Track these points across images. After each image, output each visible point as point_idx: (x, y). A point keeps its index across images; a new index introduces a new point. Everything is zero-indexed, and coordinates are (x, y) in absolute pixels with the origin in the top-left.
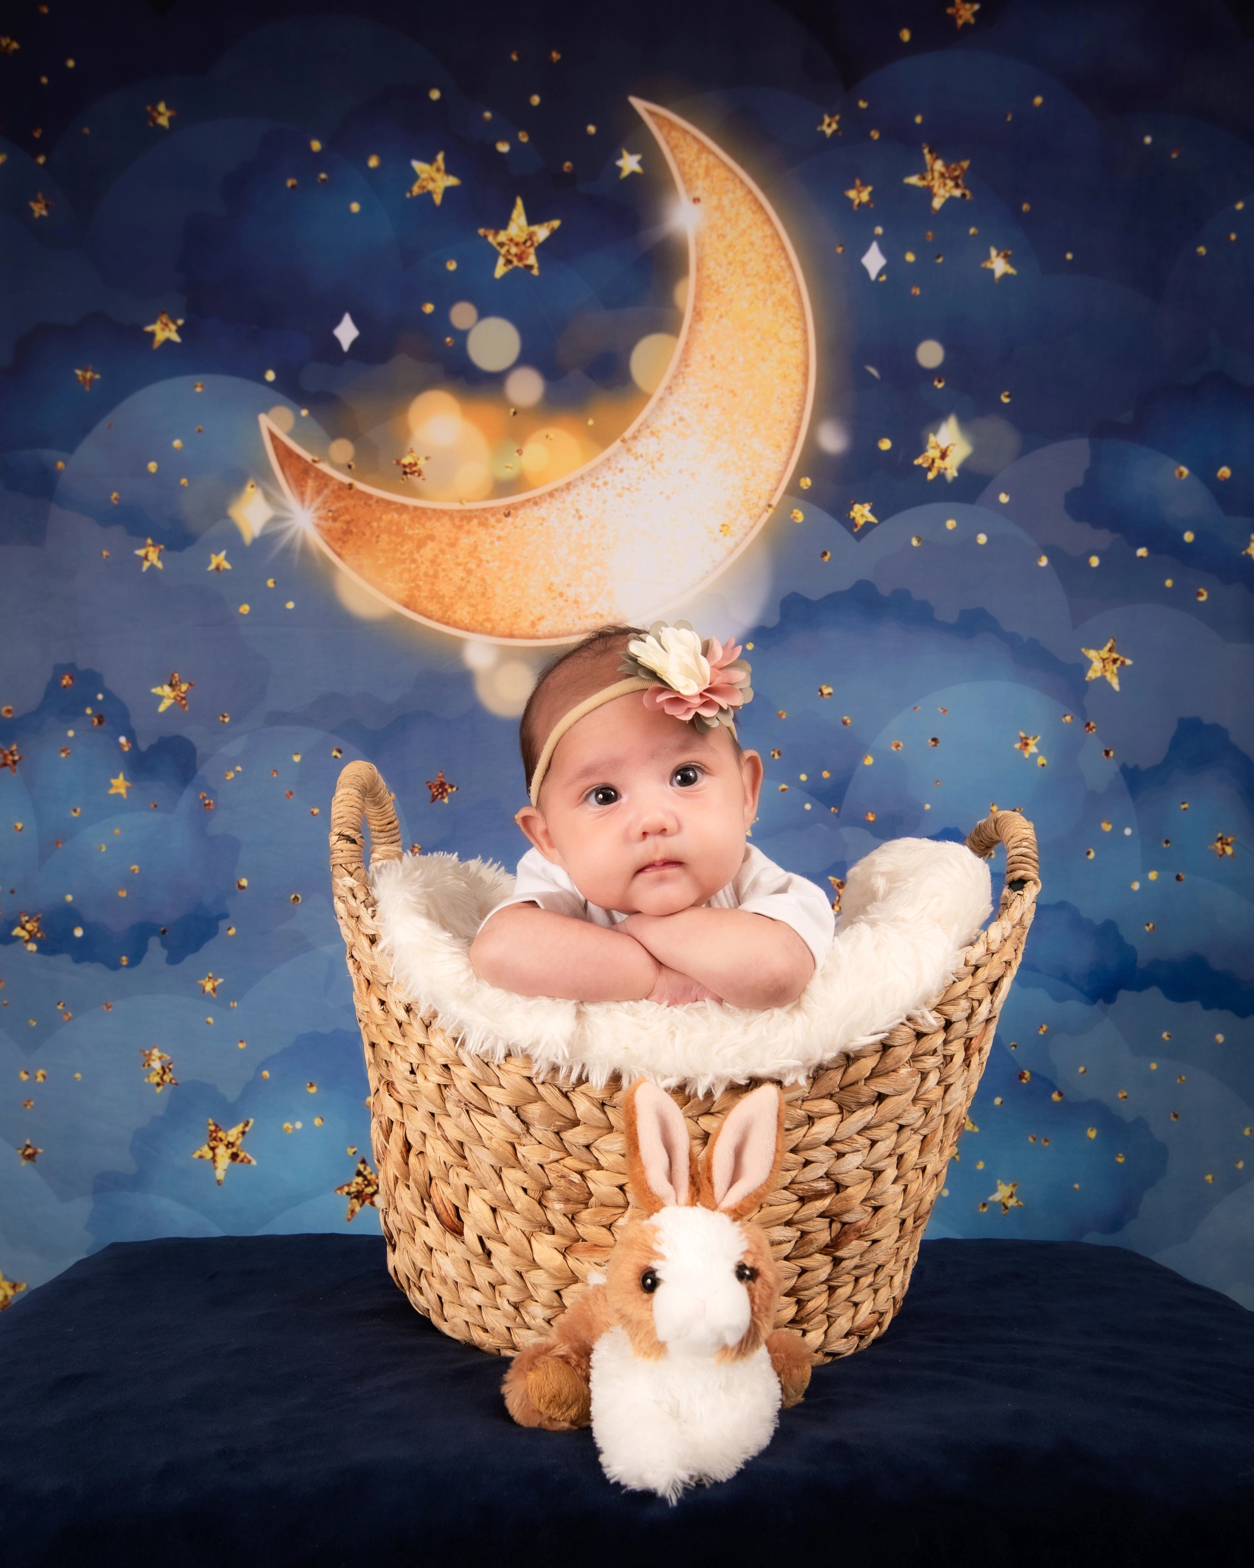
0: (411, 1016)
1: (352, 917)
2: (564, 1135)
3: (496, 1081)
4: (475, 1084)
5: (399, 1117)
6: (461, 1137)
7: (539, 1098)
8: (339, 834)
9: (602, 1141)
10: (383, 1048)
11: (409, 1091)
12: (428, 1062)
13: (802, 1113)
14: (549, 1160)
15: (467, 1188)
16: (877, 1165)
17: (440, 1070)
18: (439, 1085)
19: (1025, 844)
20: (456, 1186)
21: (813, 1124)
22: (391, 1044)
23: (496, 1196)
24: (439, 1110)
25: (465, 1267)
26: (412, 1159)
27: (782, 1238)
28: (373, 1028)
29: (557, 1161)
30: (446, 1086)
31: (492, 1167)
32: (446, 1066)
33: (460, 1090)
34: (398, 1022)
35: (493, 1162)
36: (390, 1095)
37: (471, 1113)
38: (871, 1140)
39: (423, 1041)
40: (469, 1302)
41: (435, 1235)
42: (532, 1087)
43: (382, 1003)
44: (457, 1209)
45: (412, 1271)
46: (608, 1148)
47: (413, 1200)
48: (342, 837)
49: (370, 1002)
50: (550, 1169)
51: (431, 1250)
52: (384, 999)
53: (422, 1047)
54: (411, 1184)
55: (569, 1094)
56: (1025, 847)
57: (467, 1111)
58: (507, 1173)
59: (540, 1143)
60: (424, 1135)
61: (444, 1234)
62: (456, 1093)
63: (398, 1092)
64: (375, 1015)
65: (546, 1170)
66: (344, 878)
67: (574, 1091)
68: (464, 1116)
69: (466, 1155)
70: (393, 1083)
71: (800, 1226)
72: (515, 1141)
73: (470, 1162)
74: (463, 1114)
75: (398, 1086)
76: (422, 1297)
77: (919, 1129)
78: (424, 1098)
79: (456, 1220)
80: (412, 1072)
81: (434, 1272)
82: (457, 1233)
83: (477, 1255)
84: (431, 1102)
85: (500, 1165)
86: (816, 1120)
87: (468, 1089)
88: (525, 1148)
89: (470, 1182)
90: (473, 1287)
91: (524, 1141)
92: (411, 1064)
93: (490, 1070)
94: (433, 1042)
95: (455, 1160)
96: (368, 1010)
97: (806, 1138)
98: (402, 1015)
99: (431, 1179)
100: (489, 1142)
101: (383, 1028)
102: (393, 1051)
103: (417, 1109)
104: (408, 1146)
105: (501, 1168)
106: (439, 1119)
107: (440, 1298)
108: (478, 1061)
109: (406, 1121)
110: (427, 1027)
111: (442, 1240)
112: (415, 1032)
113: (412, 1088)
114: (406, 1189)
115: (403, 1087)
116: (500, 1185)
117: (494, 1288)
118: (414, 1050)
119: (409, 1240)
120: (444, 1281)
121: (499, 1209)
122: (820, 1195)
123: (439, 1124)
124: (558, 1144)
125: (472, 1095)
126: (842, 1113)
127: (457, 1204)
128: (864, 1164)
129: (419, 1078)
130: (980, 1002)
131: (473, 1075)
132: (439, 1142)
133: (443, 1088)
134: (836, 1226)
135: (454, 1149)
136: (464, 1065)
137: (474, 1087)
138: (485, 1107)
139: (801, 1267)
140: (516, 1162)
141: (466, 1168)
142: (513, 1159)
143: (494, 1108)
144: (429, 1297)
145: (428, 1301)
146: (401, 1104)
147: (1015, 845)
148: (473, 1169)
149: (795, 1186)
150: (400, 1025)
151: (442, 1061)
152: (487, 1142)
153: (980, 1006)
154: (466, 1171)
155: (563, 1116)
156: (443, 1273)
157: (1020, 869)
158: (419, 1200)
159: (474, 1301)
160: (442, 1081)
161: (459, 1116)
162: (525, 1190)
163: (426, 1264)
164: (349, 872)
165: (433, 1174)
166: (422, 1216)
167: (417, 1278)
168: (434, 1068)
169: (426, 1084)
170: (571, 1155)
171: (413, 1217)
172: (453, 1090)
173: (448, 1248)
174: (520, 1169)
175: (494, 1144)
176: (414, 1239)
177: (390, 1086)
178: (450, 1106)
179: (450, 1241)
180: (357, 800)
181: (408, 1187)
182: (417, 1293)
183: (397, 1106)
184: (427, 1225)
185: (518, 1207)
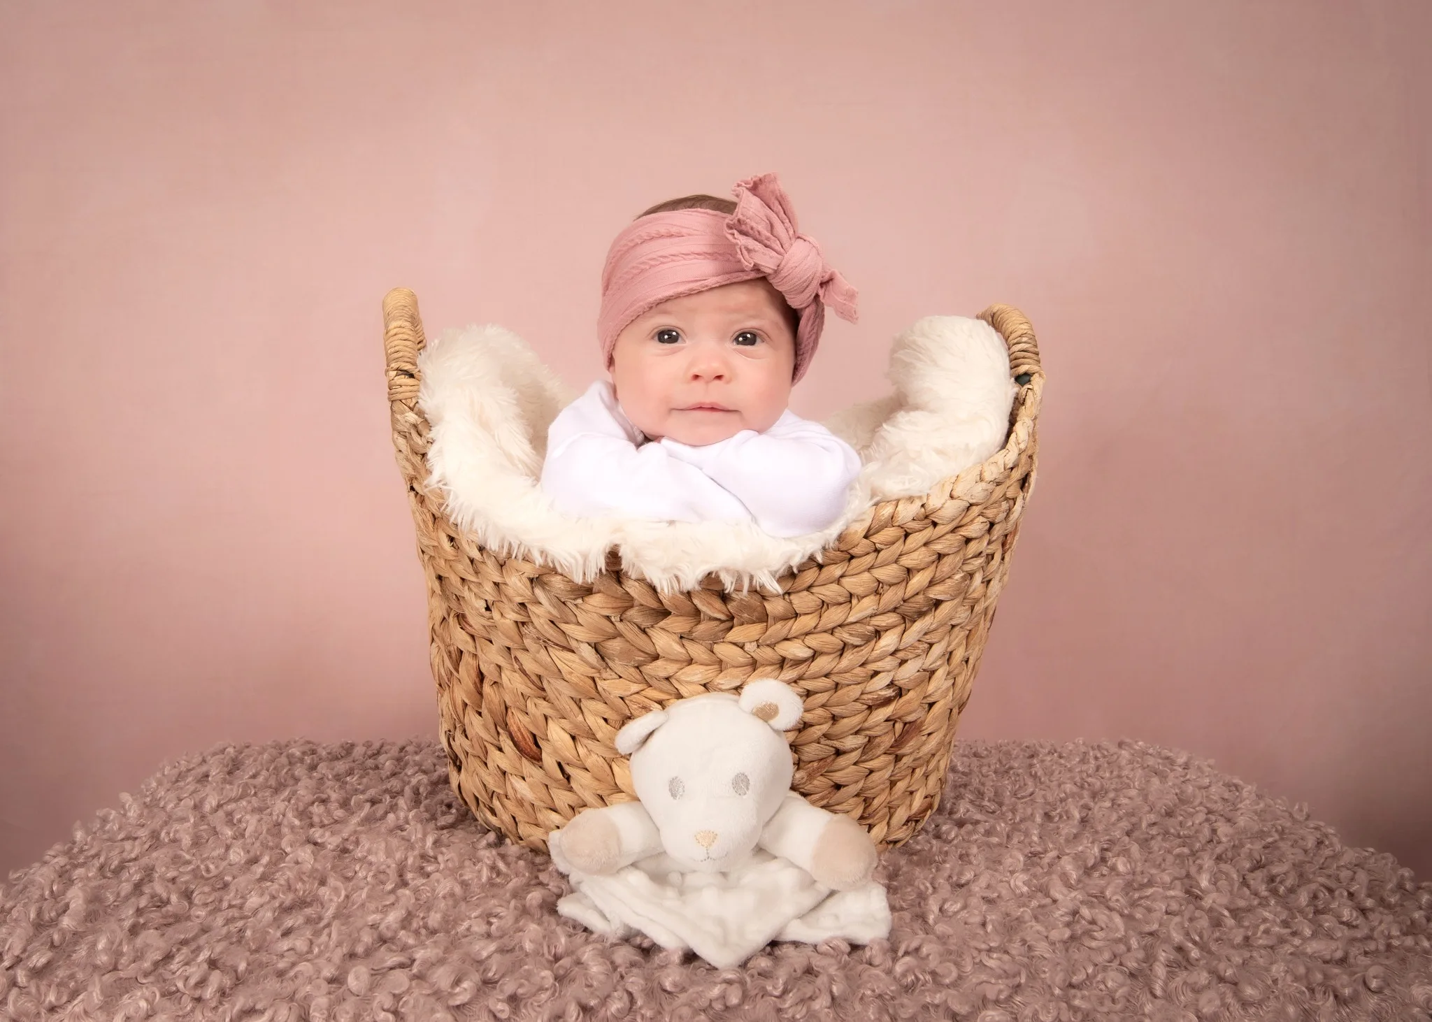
0: (485, 555)
1: (416, 454)
2: (645, 669)
3: (574, 620)
4: (552, 622)
5: (472, 650)
6: (540, 671)
7: (619, 635)
8: (397, 369)
9: (682, 674)
10: (454, 582)
11: (484, 626)
12: (504, 599)
13: (871, 628)
14: (630, 693)
15: (546, 718)
16: (931, 666)
17: (516, 608)
18: (516, 622)
19: (1024, 339)
20: (534, 716)
21: (879, 638)
22: (463, 580)
23: (576, 726)
24: (516, 645)
25: (544, 790)
26: (487, 688)
27: (853, 746)
28: (442, 562)
29: (638, 693)
30: (523, 623)
31: (572, 698)
32: (523, 604)
33: (538, 627)
34: (469, 558)
35: (574, 694)
36: (462, 628)
37: (549, 649)
38: (929, 644)
39: (498, 580)
40: (547, 823)
41: (510, 760)
42: (610, 625)
43: (452, 539)
44: (534, 736)
45: (483, 792)
46: (688, 679)
47: (485, 727)
48: (400, 372)
49: (438, 538)
50: (631, 701)
51: (504, 773)
52: (453, 535)
53: (497, 584)
54: (484, 711)
55: (647, 630)
56: (1025, 342)
57: (546, 647)
58: (585, 704)
59: (620, 677)
60: (499, 667)
61: (520, 760)
62: (534, 630)
63: (471, 626)
64: (445, 551)
65: (627, 702)
66: (407, 414)
67: (652, 626)
68: (543, 652)
69: (545, 687)
70: (464, 616)
71: (868, 732)
72: (596, 675)
73: (550, 692)
74: (542, 650)
75: (471, 619)
76: (495, 818)
77: (965, 626)
78: (500, 634)
79: (534, 748)
80: (488, 609)
81: (509, 794)
82: (535, 759)
83: (556, 780)
84: (507, 637)
85: (579, 697)
86: (882, 633)
87: (546, 627)
88: (606, 682)
89: (549, 712)
90: (551, 809)
91: (605, 675)
92: (486, 601)
93: (567, 609)
94: (508, 581)
95: (533, 692)
96: (436, 544)
97: (875, 652)
98: (475, 554)
99: (507, 708)
100: (569, 676)
101: (453, 564)
102: (466, 587)
103: (491, 642)
104: (481, 676)
105: (580, 700)
106: (514, 653)
107: (514, 818)
108: (555, 600)
109: (479, 653)
110: (502, 566)
111: (518, 766)
112: (489, 571)
113: (486, 623)
114: (477, 716)
115: (476, 622)
116: (581, 716)
117: (573, 809)
118: (489, 587)
119: (480, 764)
120: (520, 803)
121: (577, 737)
122: (887, 701)
123: (516, 658)
124: (638, 677)
125: (550, 632)
126: (905, 622)
127: (534, 732)
128: (924, 667)
129: (496, 615)
130: (1014, 500)
131: (550, 613)
132: (516, 675)
133: (520, 625)
134: (899, 726)
135: (533, 683)
136: (540, 603)
137: (552, 625)
138: (565, 644)
139: (869, 769)
140: (597, 695)
141: (544, 699)
142: (594, 691)
143: (574, 644)
144: (504, 818)
145: (502, 822)
146: (473, 637)
147: (1015, 341)
148: (552, 700)
149: (865, 697)
150: (472, 561)
151: (519, 600)
152: (567, 677)
153: (1015, 504)
154: (545, 703)
155: (642, 651)
156: (519, 796)
157: (1023, 364)
158: (493, 727)
159: (553, 822)
160: (520, 618)
161: (538, 652)
162: (606, 720)
163: (499, 787)
164: (410, 408)
165: (508, 703)
166: (495, 742)
167: (488, 800)
168: (511, 605)
169: (503, 620)
170: (651, 686)
171: (485, 743)
172: (531, 628)
173: (525, 773)
174: (600, 701)
175: (574, 679)
176: (486, 764)
177: (460, 618)
178: (528, 642)
179: (527, 767)
180: (410, 333)
181: (480, 714)
182: (489, 815)
183: (469, 639)
184: (500, 749)
185: (599, 736)
